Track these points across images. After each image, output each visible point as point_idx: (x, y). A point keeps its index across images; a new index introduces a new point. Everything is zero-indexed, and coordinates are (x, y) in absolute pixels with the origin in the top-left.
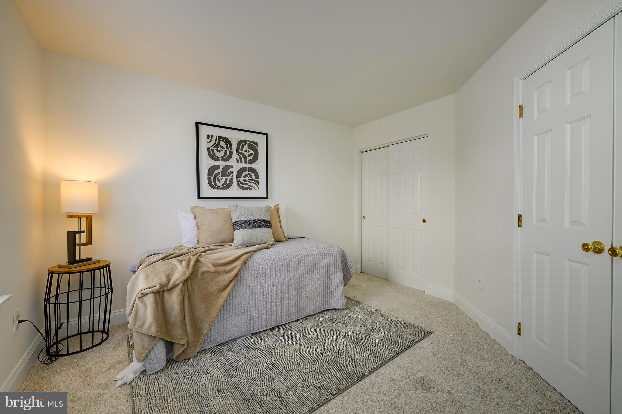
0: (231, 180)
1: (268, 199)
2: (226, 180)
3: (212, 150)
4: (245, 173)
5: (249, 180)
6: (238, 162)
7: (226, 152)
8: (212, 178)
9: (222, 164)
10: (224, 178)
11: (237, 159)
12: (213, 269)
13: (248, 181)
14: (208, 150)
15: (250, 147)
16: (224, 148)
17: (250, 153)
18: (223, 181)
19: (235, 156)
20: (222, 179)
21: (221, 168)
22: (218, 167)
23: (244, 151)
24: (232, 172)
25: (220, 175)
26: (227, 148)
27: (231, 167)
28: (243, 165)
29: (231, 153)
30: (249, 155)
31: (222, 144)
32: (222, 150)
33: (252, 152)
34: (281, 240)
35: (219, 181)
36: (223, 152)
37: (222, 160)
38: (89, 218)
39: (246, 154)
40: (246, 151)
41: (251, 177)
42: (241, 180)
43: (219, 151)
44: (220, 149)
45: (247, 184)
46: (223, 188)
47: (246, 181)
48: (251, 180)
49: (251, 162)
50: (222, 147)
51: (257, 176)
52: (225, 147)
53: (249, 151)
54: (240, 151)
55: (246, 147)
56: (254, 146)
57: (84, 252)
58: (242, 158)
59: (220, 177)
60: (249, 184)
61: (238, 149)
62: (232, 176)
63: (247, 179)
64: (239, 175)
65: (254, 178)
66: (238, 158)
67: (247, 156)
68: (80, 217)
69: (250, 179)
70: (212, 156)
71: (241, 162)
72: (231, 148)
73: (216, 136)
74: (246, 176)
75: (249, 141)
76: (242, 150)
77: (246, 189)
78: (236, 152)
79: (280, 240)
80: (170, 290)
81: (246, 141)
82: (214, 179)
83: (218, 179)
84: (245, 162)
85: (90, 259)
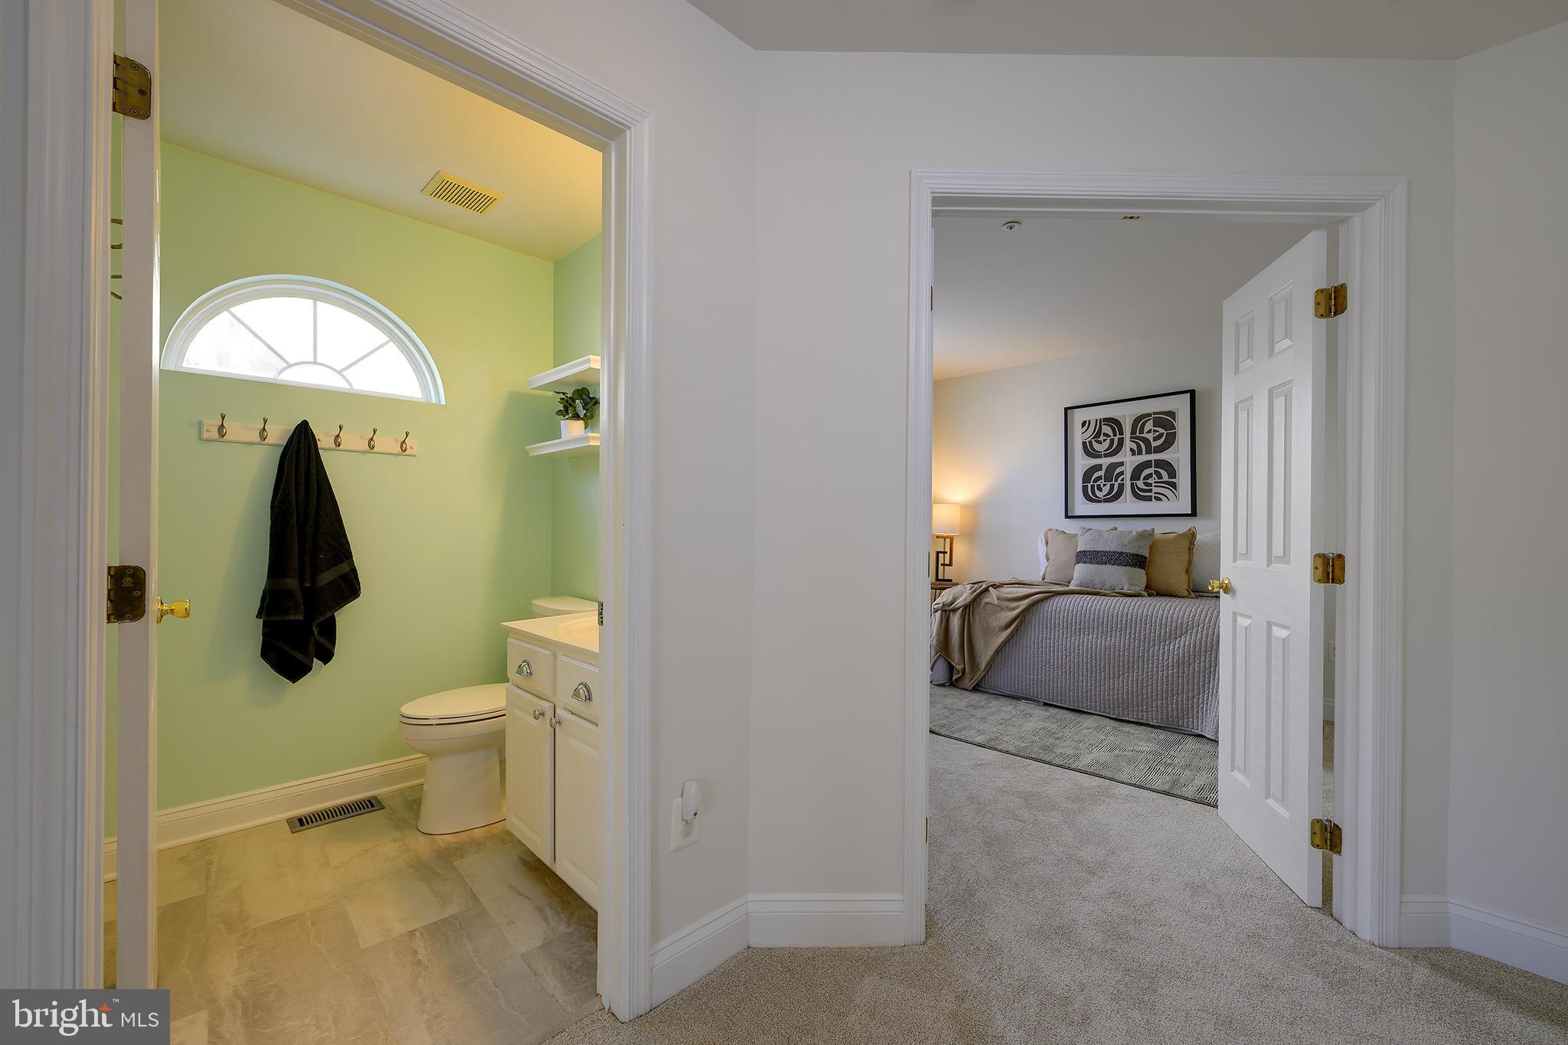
0: (1121, 486)
1: (1196, 516)
2: (1112, 486)
3: (1090, 442)
4: (1146, 472)
5: (1155, 482)
6: (1134, 454)
7: (1112, 441)
8: (1089, 485)
9: (1105, 462)
10: (1109, 483)
11: (1131, 450)
12: (996, 602)
13: (1154, 485)
14: (1084, 443)
15: (1158, 423)
16: (1108, 436)
17: (1157, 434)
18: (1106, 490)
19: (1128, 444)
20: (1104, 485)
21: (1104, 469)
22: (1098, 467)
23: (1145, 432)
24: (1122, 473)
25: (1103, 480)
26: (1115, 435)
27: (1122, 464)
28: (1144, 458)
29: (1121, 441)
30: (1155, 439)
31: (1106, 429)
32: (1105, 440)
33: (1161, 430)
34: (1179, 594)
35: (1100, 490)
36: (1108, 441)
37: (1106, 456)
38: (952, 539)
39: (1150, 437)
40: (1149, 432)
41: (1160, 476)
42: (1140, 484)
43: (1100, 442)
44: (1102, 438)
45: (1151, 491)
46: (1106, 501)
47: (1150, 485)
48: (1161, 483)
49: (1159, 450)
50: (1105, 435)
51: (1172, 473)
52: (1112, 434)
53: (1155, 431)
54: (1138, 434)
55: (1149, 425)
56: (1166, 421)
57: (949, 573)
58: (1143, 445)
59: (1101, 482)
60: (1155, 490)
61: (1133, 432)
62: (1123, 480)
63: (1152, 482)
64: (1135, 476)
65: (1165, 477)
66: (1135, 447)
67: (1152, 441)
68: (945, 538)
69: (1157, 480)
70: (1089, 451)
71: (1140, 453)
72: (1121, 433)
73: (1097, 420)
74: (1149, 476)
75: (1154, 413)
76: (1141, 431)
77: (1149, 499)
78: (1131, 437)
79: (1173, 594)
80: (955, 610)
81: (1149, 415)
82: (1093, 486)
83: (1099, 486)
84: (1148, 452)
85: (951, 580)
